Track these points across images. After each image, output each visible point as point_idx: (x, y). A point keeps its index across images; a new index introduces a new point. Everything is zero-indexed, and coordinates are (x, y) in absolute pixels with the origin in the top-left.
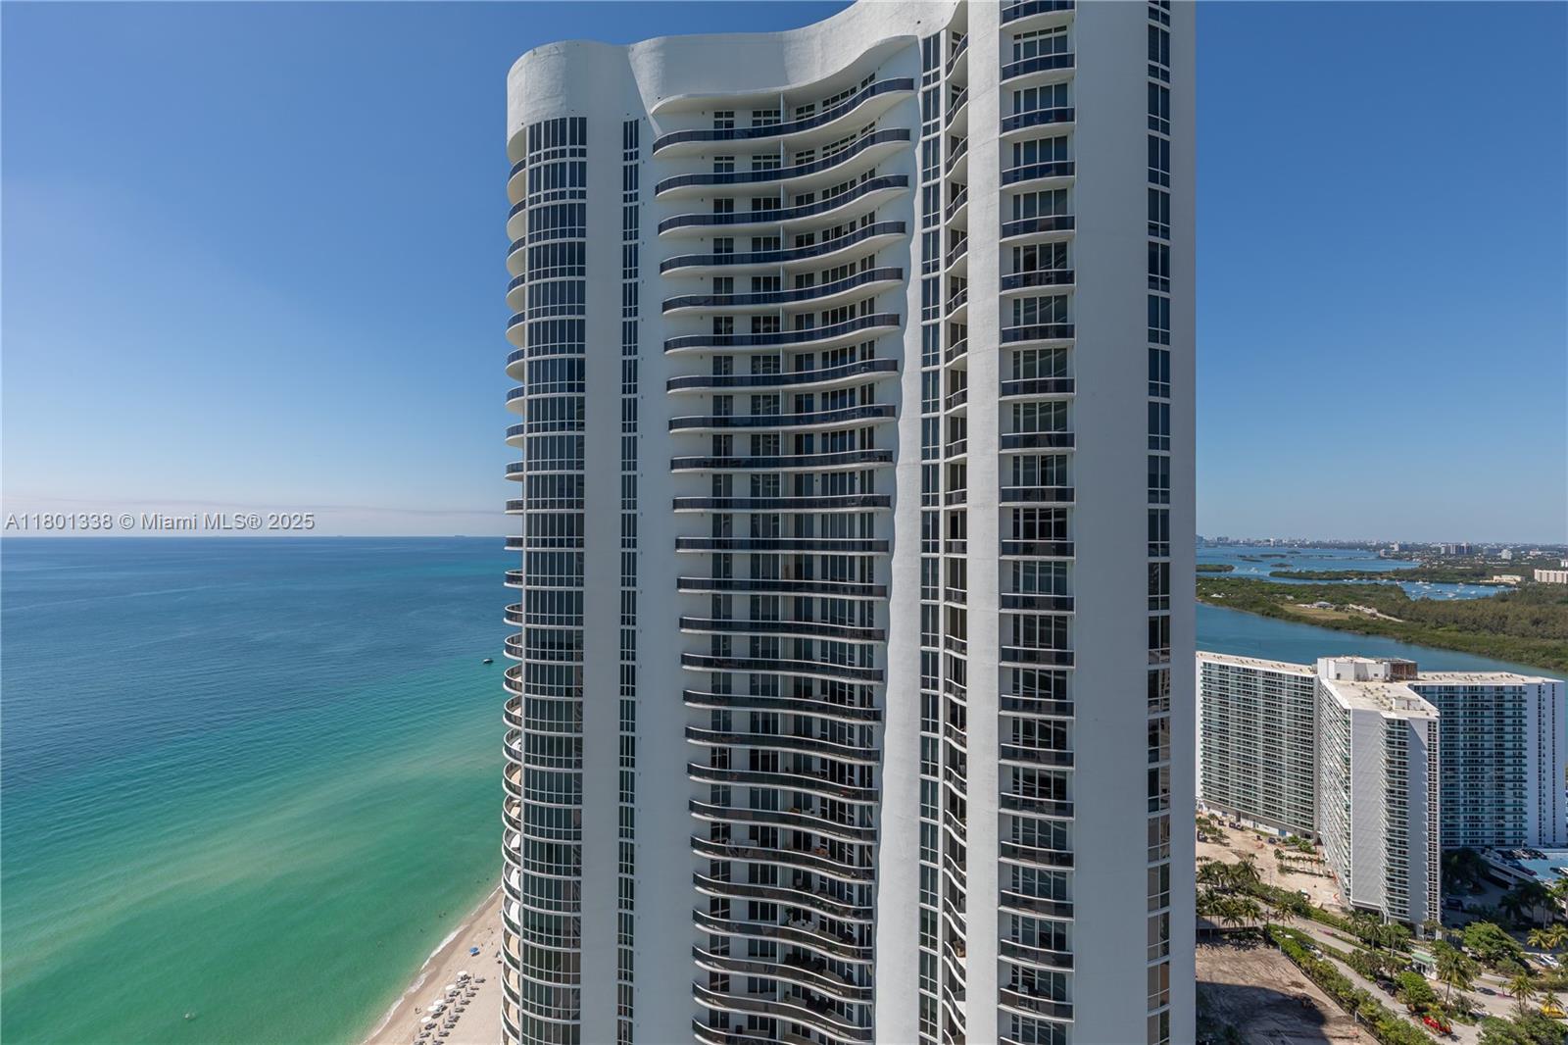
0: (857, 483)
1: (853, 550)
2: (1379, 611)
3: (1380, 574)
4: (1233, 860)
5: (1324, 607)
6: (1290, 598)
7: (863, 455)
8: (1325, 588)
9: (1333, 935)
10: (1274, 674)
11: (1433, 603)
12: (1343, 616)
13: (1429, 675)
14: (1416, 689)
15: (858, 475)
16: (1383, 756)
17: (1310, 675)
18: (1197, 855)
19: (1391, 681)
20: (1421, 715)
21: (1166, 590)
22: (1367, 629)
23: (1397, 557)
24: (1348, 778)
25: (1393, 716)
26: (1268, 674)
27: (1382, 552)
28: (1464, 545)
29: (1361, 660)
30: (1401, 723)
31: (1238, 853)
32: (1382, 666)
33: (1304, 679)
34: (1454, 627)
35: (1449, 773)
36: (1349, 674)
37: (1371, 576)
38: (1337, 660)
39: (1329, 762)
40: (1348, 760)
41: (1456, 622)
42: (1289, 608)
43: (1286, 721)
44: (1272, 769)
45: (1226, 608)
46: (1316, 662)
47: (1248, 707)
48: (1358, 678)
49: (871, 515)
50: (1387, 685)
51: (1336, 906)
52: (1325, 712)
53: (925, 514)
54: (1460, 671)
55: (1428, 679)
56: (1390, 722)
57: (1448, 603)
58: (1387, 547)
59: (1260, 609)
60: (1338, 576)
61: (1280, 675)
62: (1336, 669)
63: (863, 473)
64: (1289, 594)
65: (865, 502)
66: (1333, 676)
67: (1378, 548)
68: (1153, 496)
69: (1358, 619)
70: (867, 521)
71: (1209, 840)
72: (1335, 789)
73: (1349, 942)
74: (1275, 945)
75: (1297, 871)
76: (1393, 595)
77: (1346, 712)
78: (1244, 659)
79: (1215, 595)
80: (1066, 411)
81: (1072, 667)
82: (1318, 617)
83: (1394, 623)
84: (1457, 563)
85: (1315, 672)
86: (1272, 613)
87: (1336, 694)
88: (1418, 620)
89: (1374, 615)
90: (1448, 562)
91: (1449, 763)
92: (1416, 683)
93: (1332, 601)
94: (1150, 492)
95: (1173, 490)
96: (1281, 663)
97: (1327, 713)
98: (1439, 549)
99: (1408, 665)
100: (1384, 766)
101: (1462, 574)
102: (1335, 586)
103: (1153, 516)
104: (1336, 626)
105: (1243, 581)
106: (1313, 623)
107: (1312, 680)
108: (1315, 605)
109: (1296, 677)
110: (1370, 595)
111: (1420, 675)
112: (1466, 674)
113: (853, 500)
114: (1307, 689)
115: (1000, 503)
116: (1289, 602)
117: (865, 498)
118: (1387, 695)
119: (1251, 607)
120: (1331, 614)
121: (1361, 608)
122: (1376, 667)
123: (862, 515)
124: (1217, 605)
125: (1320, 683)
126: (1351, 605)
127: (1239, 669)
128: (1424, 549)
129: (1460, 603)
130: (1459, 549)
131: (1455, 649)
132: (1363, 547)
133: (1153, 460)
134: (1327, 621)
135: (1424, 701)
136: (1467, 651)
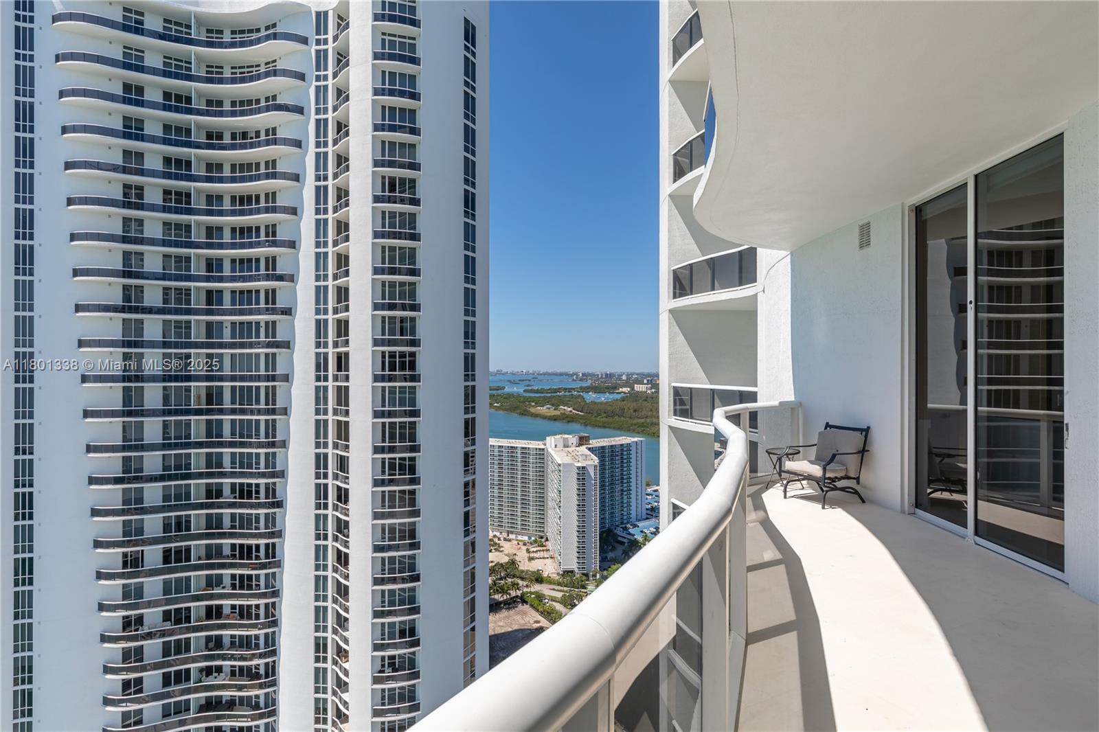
0: (262, 331)
1: (259, 381)
2: (574, 409)
3: (574, 389)
4: (505, 560)
5: (549, 408)
6: (533, 404)
7: (267, 309)
8: (550, 397)
9: (554, 589)
10: (526, 448)
11: (596, 403)
12: (558, 413)
13: (594, 441)
14: (589, 449)
15: (263, 324)
16: (576, 487)
17: (542, 447)
18: (490, 560)
19: (579, 446)
20: (590, 463)
21: (473, 402)
22: (569, 419)
23: (581, 380)
24: (560, 501)
25: (580, 465)
26: (523, 448)
27: (575, 377)
28: (608, 373)
29: (566, 436)
30: (583, 468)
31: (507, 555)
32: (575, 438)
33: (540, 449)
34: (605, 415)
35: (602, 491)
36: (561, 444)
37: (570, 390)
38: (555, 437)
39: (552, 494)
40: (560, 491)
41: (605, 413)
42: (533, 410)
43: (531, 475)
44: (525, 503)
45: (501, 412)
46: (545, 439)
47: (513, 468)
48: (565, 446)
49: (274, 355)
50: (577, 448)
51: (554, 573)
52: (550, 467)
53: (318, 355)
54: (607, 438)
55: (595, 443)
56: (578, 468)
57: (602, 403)
58: (576, 374)
59: (519, 411)
60: (556, 391)
61: (529, 448)
62: (555, 442)
63: (267, 323)
64: (533, 402)
65: (269, 345)
66: (553, 446)
67: (572, 375)
68: (466, 345)
69: (564, 414)
70: (271, 360)
71: (493, 551)
72: (554, 509)
73: (561, 591)
74: (526, 603)
75: (537, 558)
76: (579, 400)
77: (559, 465)
78: (511, 441)
79: (495, 405)
80: (415, 288)
81: (419, 454)
82: (546, 414)
83: (580, 415)
84: (605, 382)
85: (545, 445)
86: (525, 413)
87: (555, 456)
88: (590, 413)
89: (571, 411)
90: (602, 382)
91: (602, 487)
92: (589, 446)
93: (553, 405)
94: (465, 342)
95: (477, 341)
96: (529, 441)
97: (551, 467)
98: (598, 375)
99: (586, 437)
100: (576, 492)
101: (607, 388)
102: (554, 396)
103: (466, 357)
104: (554, 419)
105: (510, 395)
106: (544, 417)
107: (543, 449)
108: (545, 407)
109: (536, 449)
110: (569, 401)
111: (591, 442)
112: (609, 439)
113: (259, 343)
114: (541, 454)
115: (373, 347)
116: (533, 406)
117: (269, 342)
118: (577, 454)
119: (514, 410)
120: (552, 412)
121: (566, 408)
122: (573, 439)
123: (267, 355)
124: (496, 410)
125: (547, 451)
126: (561, 407)
127: (508, 447)
128: (592, 375)
129: (607, 403)
130: (606, 374)
131: (605, 427)
132: (567, 374)
133: (466, 322)
134: (550, 416)
135: (592, 455)
136: (609, 428)
